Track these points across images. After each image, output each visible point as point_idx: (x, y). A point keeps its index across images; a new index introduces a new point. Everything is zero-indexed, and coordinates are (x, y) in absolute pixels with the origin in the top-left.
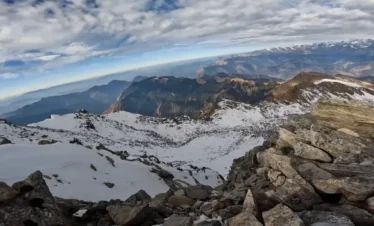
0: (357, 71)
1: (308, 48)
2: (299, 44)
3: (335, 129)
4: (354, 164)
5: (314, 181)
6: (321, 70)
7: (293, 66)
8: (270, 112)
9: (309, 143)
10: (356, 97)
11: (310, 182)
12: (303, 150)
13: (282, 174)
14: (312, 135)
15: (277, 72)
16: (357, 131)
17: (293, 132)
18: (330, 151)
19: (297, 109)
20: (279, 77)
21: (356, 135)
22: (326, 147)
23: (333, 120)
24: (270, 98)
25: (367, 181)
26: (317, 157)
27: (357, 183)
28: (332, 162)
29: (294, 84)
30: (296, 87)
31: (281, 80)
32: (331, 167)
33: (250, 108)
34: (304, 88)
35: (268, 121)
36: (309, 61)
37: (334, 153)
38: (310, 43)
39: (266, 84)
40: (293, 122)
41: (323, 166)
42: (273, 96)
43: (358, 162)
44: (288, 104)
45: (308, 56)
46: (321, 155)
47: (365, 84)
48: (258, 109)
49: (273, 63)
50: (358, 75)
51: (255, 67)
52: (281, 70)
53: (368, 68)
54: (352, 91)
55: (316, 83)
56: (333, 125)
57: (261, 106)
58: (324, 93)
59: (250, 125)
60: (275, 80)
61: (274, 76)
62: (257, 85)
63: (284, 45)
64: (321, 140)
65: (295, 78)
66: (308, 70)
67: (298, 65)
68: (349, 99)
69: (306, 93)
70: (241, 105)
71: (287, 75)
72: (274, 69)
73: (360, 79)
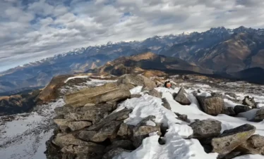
0: (83, 68)
1: (52, 59)
2: (45, 58)
3: (82, 107)
4: (102, 120)
5: (91, 139)
6: (65, 73)
7: (46, 75)
8: (45, 111)
9: (75, 120)
10: (89, 83)
11: (90, 141)
12: (74, 126)
13: (74, 146)
14: (73, 115)
15: (36, 82)
16: (93, 102)
17: (63, 118)
18: (88, 119)
19: (63, 102)
20: (39, 85)
21: (94, 105)
22: (84, 118)
23: (79, 102)
24: (40, 102)
25: (110, 126)
26: (84, 126)
27: (107, 130)
28: (92, 124)
29: (52, 87)
30: (54, 88)
31: (41, 87)
32: (94, 127)
33: (28, 115)
34: (60, 87)
35: (48, 117)
36: (55, 69)
37: (91, 119)
38: (52, 56)
39: (31, 93)
40: (60, 113)
41: (89, 129)
42: (42, 101)
43: (103, 117)
44: (55, 101)
45: (54, 65)
46: (85, 124)
47: (90, 74)
48: (35, 113)
49: (29, 76)
50: (84, 70)
51: (15, 83)
52: (38, 80)
53: (87, 65)
54: (85, 80)
55: (65, 82)
56: (81, 105)
57: (36, 111)
58: (73, 87)
59: (36, 126)
60: (37, 88)
61: (35, 86)
62: (23, 96)
63: (34, 61)
64: (79, 116)
65: (51, 83)
66: (57, 75)
67: (49, 73)
68: (86, 85)
69: (62, 90)
70: (18, 116)
71: (44, 82)
72: (33, 80)
73: (86, 72)
